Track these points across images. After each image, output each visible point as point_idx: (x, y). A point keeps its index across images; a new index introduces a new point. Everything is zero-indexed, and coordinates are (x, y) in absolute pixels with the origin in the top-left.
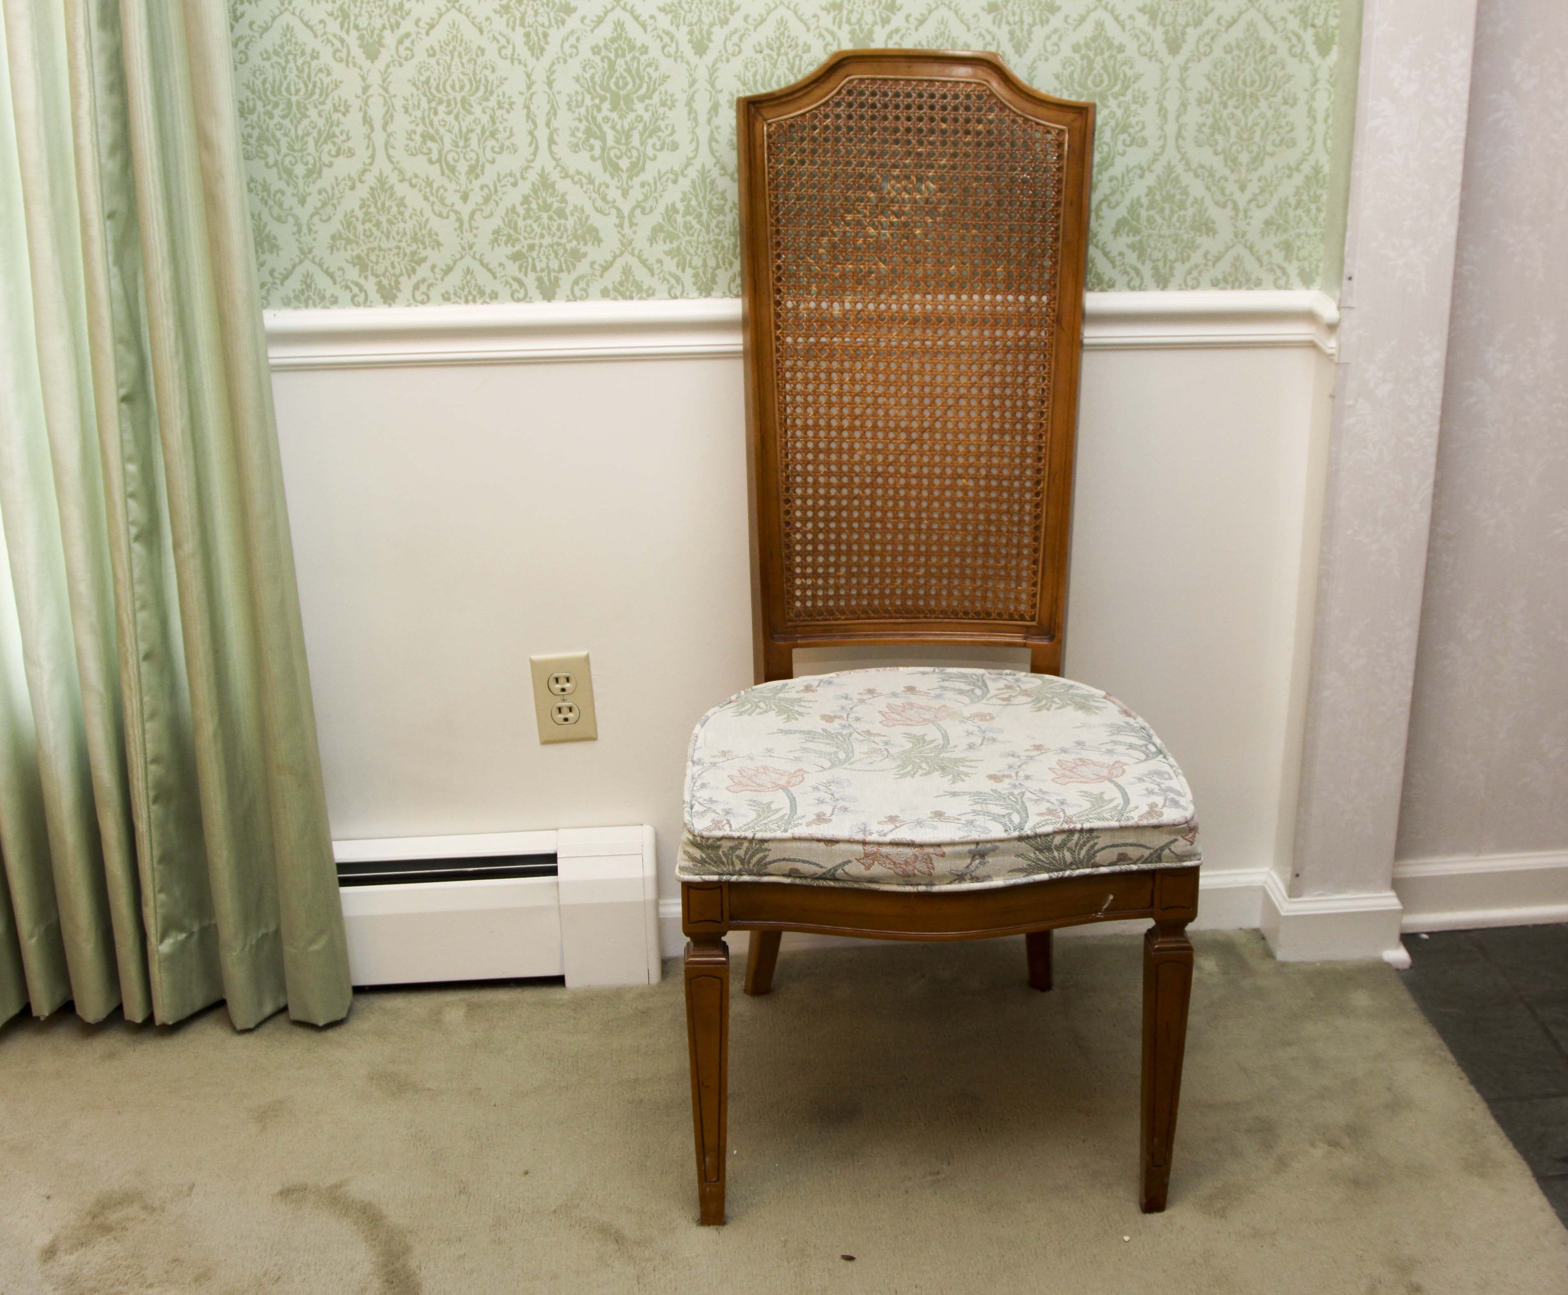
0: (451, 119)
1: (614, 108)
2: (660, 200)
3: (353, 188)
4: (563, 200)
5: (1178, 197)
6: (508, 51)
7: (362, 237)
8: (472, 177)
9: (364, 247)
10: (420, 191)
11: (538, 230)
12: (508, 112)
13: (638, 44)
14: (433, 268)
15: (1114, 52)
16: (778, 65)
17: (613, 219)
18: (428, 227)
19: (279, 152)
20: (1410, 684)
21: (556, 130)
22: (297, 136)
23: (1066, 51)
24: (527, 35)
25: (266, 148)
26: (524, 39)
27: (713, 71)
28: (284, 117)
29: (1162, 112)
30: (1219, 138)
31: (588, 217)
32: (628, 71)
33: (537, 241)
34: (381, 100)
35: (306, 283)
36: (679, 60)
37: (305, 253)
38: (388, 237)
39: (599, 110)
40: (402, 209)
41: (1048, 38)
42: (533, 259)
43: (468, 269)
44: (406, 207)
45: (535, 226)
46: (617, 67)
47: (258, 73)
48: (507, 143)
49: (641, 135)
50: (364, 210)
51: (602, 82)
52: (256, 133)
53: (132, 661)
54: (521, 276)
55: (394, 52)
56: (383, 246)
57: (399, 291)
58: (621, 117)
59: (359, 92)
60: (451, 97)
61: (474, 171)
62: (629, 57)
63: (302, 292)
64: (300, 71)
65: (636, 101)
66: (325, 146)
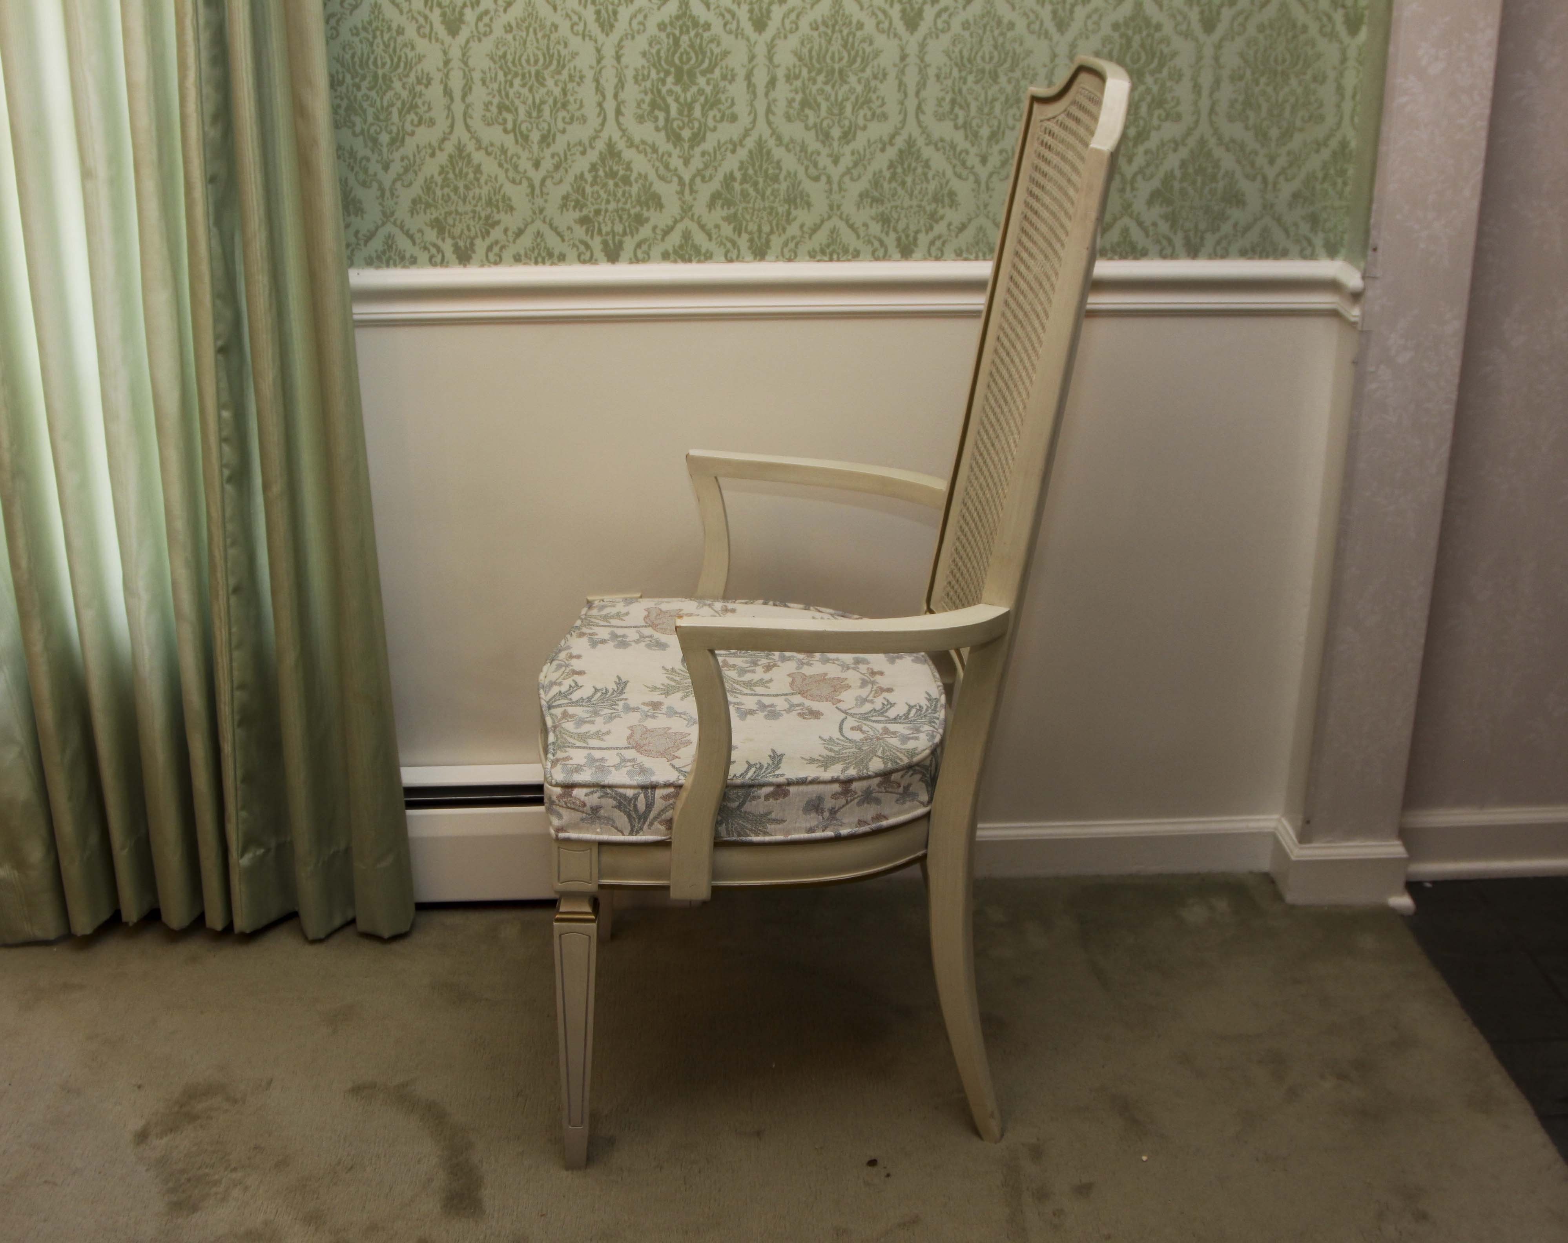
0: (525, 91)
1: (678, 80)
2: (719, 169)
3: (433, 155)
4: (628, 168)
5: (1210, 170)
6: (580, 28)
7: (440, 201)
8: (544, 145)
9: (443, 212)
10: (495, 158)
11: (604, 196)
12: (579, 84)
13: (702, 21)
14: (506, 231)
15: (1152, 31)
16: (833, 42)
17: (675, 186)
18: (502, 192)
19: (365, 121)
20: (1422, 641)
21: (623, 102)
22: (382, 107)
23: (1106, 29)
24: (598, 13)
25: (353, 118)
26: (594, 17)
27: (771, 47)
28: (370, 89)
29: (1197, 88)
30: (1251, 114)
31: (651, 184)
32: (692, 46)
33: (603, 207)
34: (461, 73)
35: (387, 243)
36: (740, 37)
37: (387, 216)
38: (464, 201)
39: (664, 82)
40: (478, 176)
41: (1089, 17)
42: (599, 223)
43: (538, 233)
44: (481, 173)
45: (602, 192)
46: (681, 43)
47: (347, 48)
48: (578, 114)
49: (703, 107)
50: (443, 176)
51: (667, 57)
52: (344, 103)
53: (222, 593)
54: (588, 239)
55: (474, 29)
56: (460, 210)
57: (474, 252)
58: (685, 90)
59: (441, 65)
60: (526, 71)
61: (546, 139)
62: (692, 33)
63: (384, 252)
64: (387, 46)
65: (698, 75)
66: (408, 116)
